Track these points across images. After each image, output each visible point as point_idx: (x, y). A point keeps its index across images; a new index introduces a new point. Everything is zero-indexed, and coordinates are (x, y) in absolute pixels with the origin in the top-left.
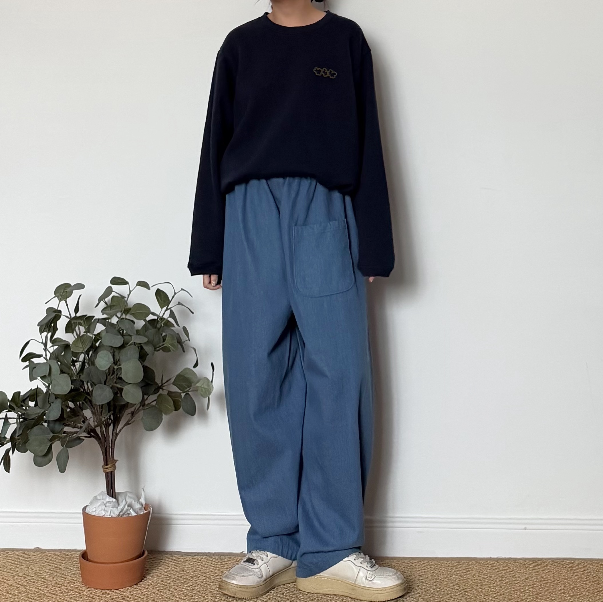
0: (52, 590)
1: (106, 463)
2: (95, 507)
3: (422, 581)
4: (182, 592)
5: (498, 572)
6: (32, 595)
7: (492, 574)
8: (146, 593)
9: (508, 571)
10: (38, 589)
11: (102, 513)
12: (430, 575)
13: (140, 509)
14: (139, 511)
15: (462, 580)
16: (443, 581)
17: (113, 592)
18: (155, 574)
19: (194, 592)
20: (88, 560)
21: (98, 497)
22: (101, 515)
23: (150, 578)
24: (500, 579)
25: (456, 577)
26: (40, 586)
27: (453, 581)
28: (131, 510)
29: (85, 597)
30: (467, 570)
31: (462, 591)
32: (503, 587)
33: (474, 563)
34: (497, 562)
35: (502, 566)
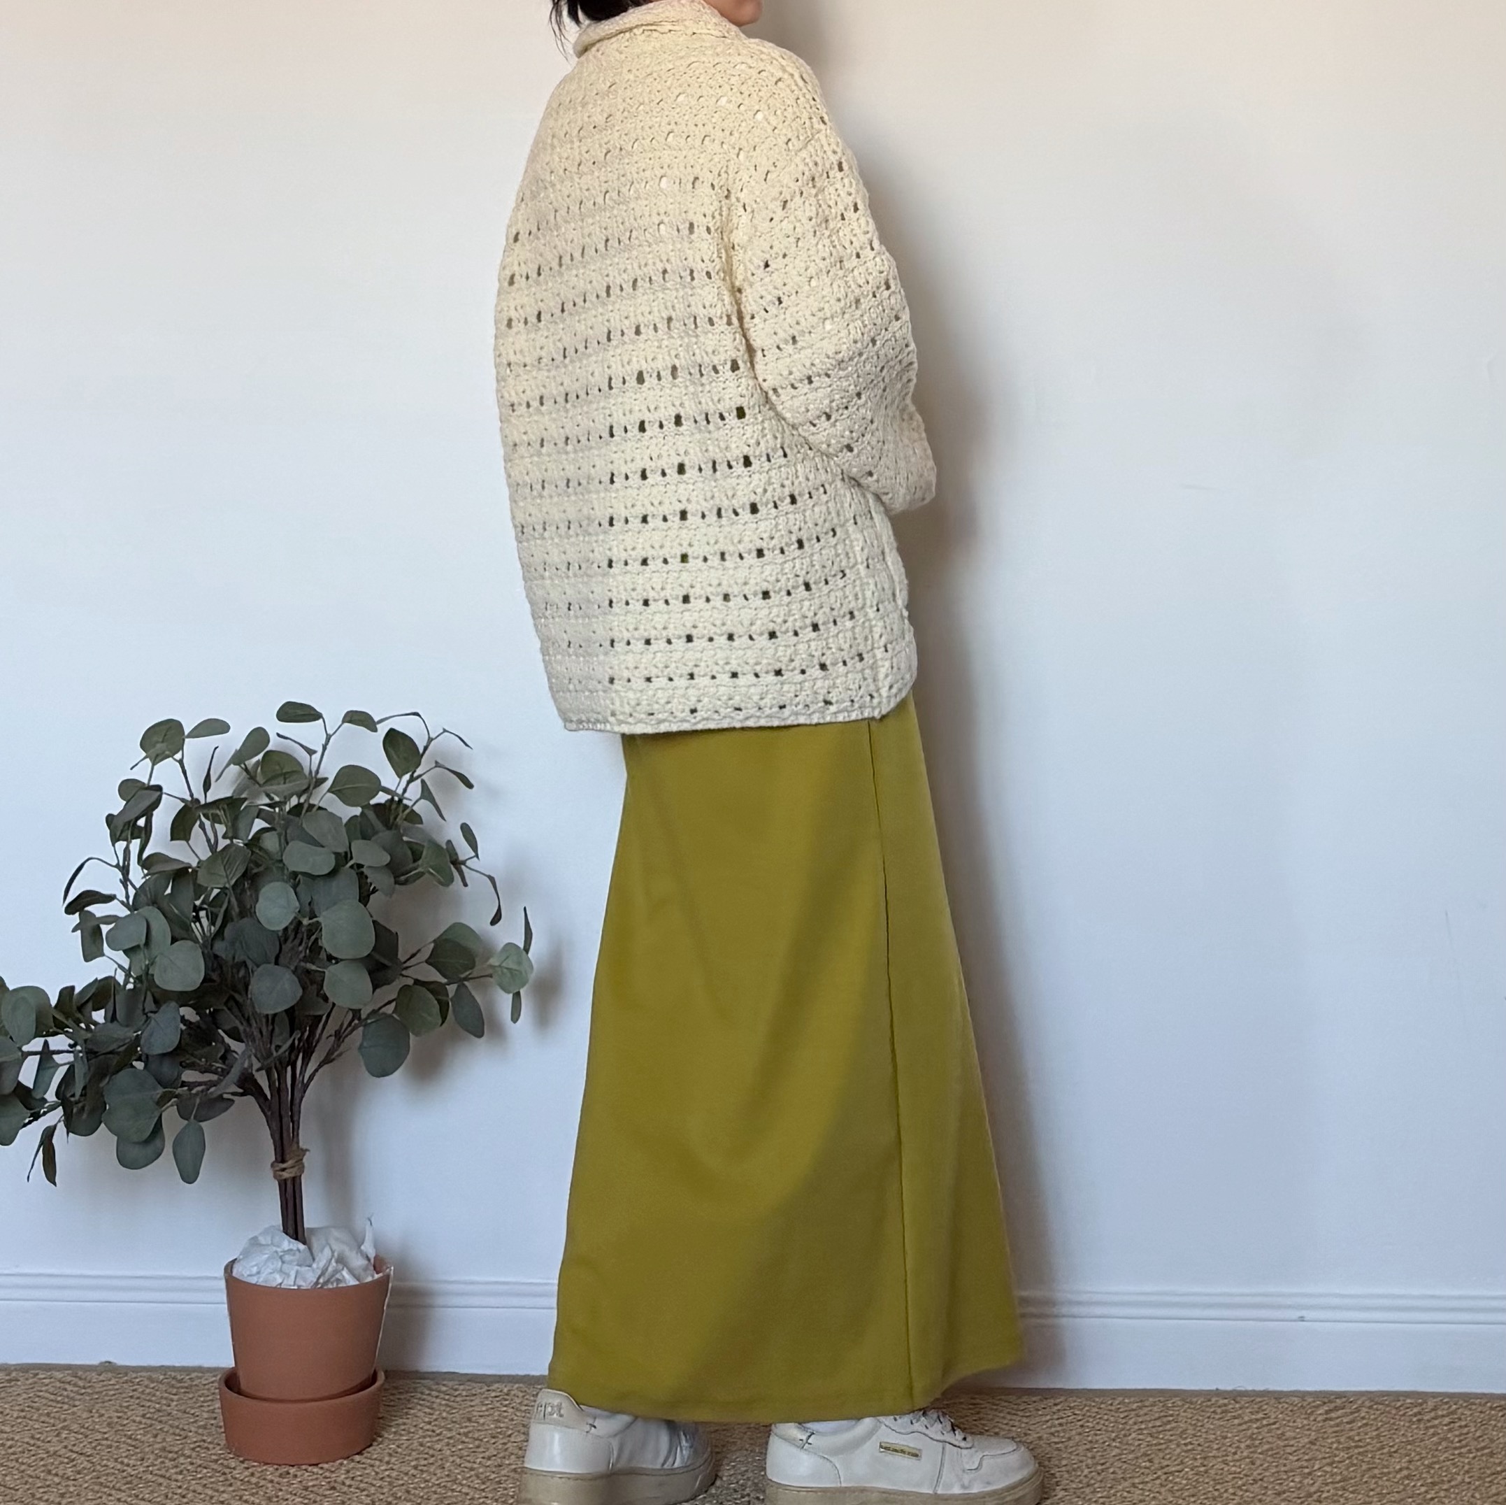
0: (154, 1465)
1: (281, 1157)
2: (254, 1263)
4: (473, 1473)
5: (1240, 1425)
6: (110, 1479)
7: (1226, 1430)
8: (387, 1473)
9: (1265, 1422)
10: (122, 1463)
11: (275, 1279)
12: (1074, 1432)
13: (366, 1269)
14: (362, 1273)
15: (1156, 1445)
16: (1109, 1446)
17: (306, 1470)
18: (403, 1427)
19: (503, 1472)
20: (240, 1393)
21: (262, 1240)
22: (274, 1285)
23: (391, 1437)
24: (1248, 1442)
25: (1141, 1437)
26: (126, 1457)
27: (1132, 1448)
28: (345, 1273)
29: (239, 1483)
30: (1165, 1420)
31: (1159, 1473)
32: (1258, 1463)
33: (1180, 1403)
34: (1237, 1402)
35: (1248, 1411)
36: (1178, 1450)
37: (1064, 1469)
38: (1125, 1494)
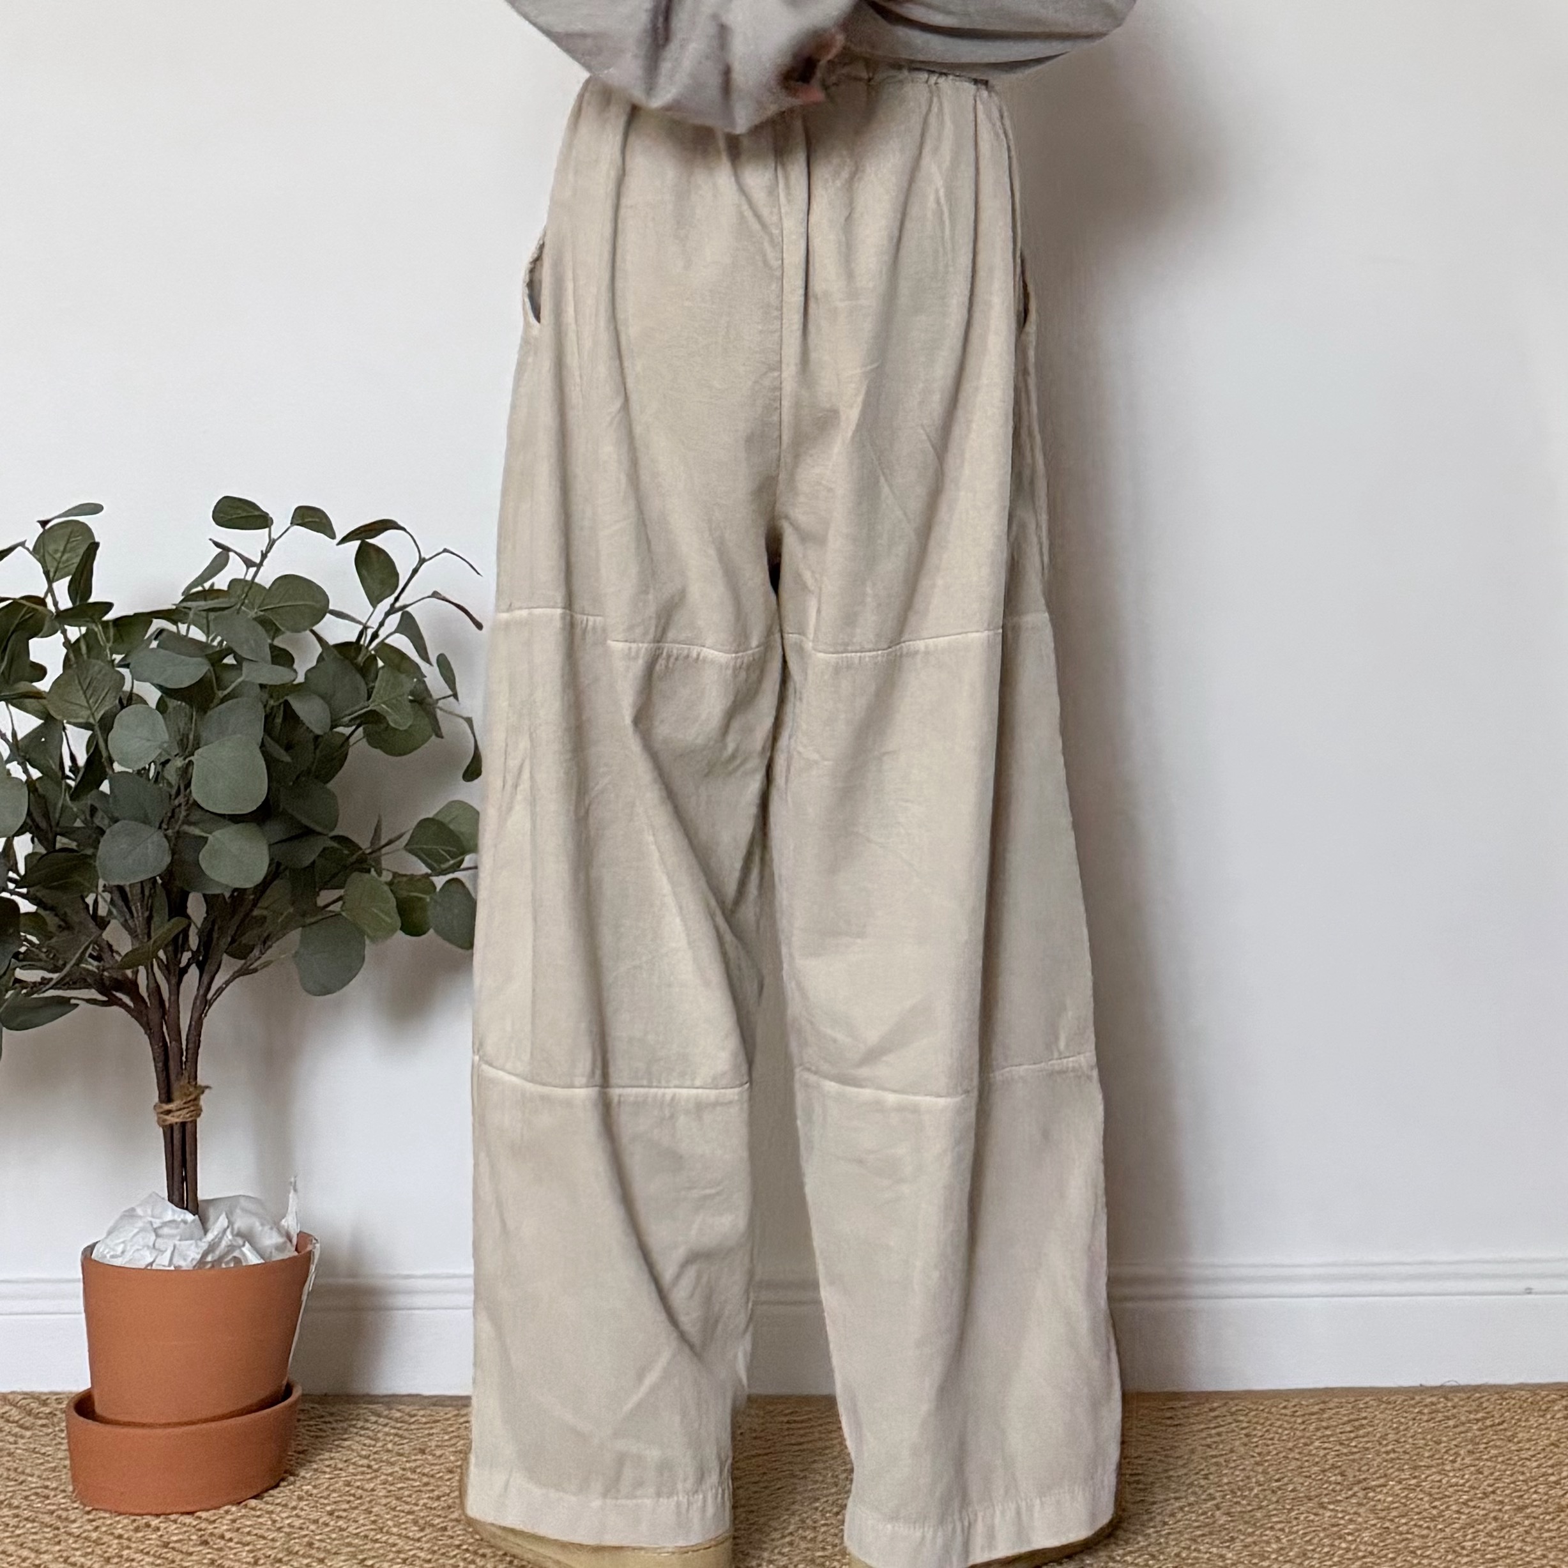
1: (166, 1095)
2: (121, 1240)
3: (1214, 1460)
5: (1455, 1427)
7: (1438, 1433)
8: (288, 1521)
9: (1488, 1422)
11: (144, 1258)
12: (1237, 1443)
13: (280, 1247)
14: (274, 1253)
15: (1346, 1455)
16: (1286, 1457)
18: (327, 1463)
20: (94, 1417)
21: (138, 1211)
22: (143, 1265)
24: (1470, 1447)
25: (1326, 1445)
27: (1317, 1460)
28: (246, 1249)
30: (1357, 1424)
31: (1356, 1489)
32: (1486, 1474)
33: (1375, 1404)
34: (1447, 1399)
35: (1465, 1409)
36: (1379, 1460)
37: (1226, 1487)
38: (1312, 1517)
